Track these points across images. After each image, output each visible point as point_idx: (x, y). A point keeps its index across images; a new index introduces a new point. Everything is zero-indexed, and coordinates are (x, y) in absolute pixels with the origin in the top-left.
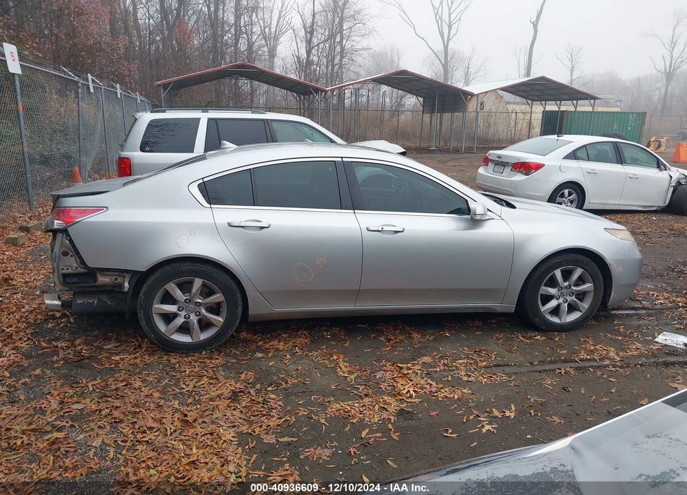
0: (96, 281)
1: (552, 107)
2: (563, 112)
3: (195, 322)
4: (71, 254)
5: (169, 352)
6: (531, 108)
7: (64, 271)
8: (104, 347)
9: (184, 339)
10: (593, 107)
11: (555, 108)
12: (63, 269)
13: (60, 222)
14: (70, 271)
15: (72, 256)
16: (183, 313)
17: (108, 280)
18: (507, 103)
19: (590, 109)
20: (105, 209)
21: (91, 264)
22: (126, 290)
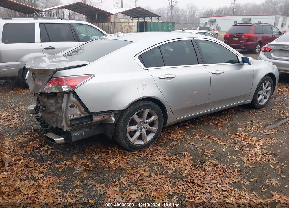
0: (92, 120)
1: (141, 20)
2: (146, 22)
3: (145, 132)
4: (76, 106)
5: (133, 151)
6: (133, 21)
7: (71, 118)
8: (95, 158)
9: (140, 143)
10: (158, 20)
11: (143, 21)
12: (70, 117)
13: (67, 87)
14: (75, 117)
15: (76, 107)
16: (139, 129)
17: (99, 118)
18: (120, 18)
19: (150, 21)
20: (92, 75)
21: (92, 110)
22: (114, 122)
